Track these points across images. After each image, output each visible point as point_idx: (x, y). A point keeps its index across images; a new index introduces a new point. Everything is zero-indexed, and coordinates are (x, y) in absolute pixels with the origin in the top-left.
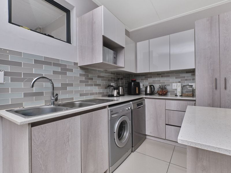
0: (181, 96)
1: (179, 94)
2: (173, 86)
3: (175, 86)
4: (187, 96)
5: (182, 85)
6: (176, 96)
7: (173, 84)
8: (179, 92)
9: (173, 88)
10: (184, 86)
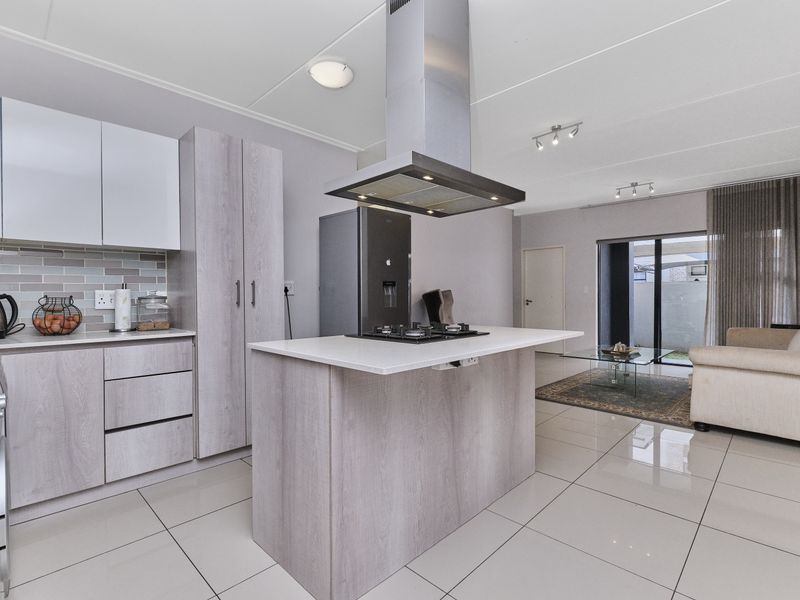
0: (133, 330)
1: (122, 324)
2: (98, 299)
3: (107, 299)
4: (155, 329)
5: (132, 296)
6: (114, 331)
7: (97, 292)
8: (123, 319)
9: (98, 307)
10: (140, 299)
